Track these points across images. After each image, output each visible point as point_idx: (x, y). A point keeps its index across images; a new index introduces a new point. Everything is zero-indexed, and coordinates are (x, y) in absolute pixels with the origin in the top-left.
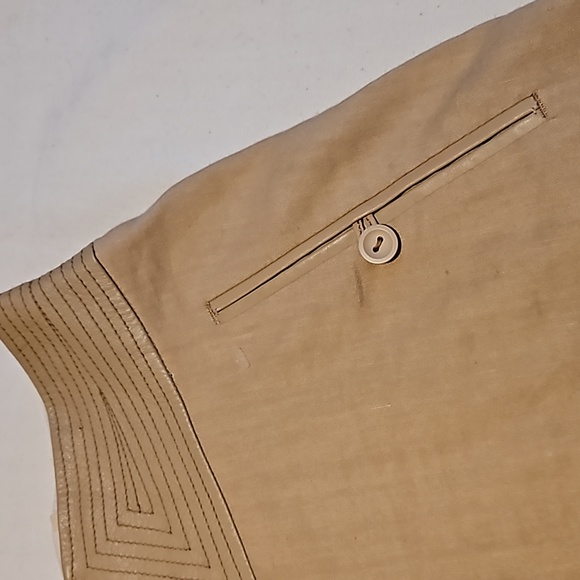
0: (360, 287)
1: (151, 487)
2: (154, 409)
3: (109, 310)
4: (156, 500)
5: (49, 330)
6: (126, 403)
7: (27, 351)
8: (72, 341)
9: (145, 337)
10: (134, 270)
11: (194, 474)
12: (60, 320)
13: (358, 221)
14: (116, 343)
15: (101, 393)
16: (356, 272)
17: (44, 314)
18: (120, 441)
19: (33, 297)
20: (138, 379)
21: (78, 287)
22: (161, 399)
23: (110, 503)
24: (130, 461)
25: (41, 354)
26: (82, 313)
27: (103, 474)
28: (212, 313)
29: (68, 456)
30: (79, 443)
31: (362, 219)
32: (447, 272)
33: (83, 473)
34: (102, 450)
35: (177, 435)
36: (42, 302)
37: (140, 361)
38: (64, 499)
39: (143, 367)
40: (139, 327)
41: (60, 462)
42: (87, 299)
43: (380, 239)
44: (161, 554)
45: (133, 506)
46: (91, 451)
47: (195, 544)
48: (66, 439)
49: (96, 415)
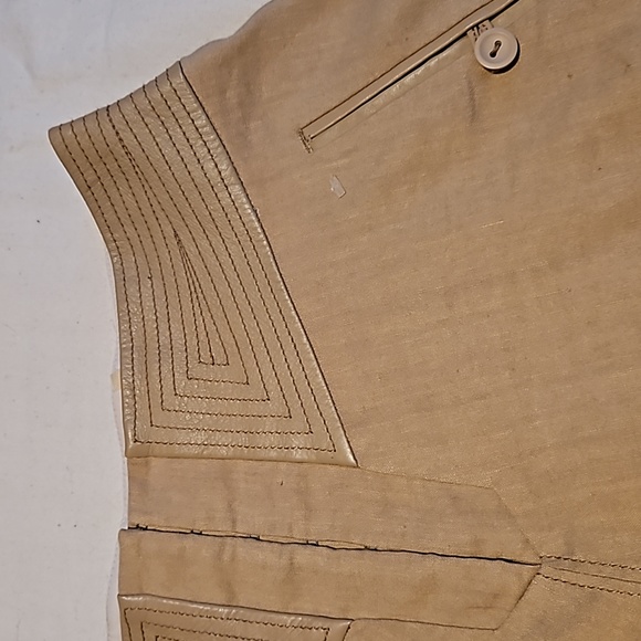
0: (472, 99)
1: (227, 337)
2: (234, 249)
3: (192, 135)
4: (232, 349)
5: (125, 161)
6: (204, 244)
7: (97, 188)
8: (149, 172)
9: (230, 167)
10: (223, 92)
11: (276, 316)
12: (138, 147)
13: (472, 28)
14: (198, 174)
15: (176, 235)
16: (470, 83)
17: (120, 139)
18: (195, 287)
19: (111, 121)
20: (219, 215)
21: (161, 108)
22: (244, 238)
23: (179, 356)
24: (205, 309)
25: (112, 191)
26: (162, 139)
27: (172, 325)
28: (305, 140)
29: (134, 308)
30: (147, 293)
31: (477, 25)
32: (570, 76)
33: (151, 326)
34: (173, 301)
35: (260, 275)
36: (121, 126)
37: (223, 195)
38: (128, 354)
39: (226, 201)
40: (225, 156)
41: (125, 315)
42: (171, 123)
43: (498, 44)
44: (236, 407)
45: (206, 357)
46: (161, 303)
47: (274, 393)
48: (132, 290)
49: (168, 262)
